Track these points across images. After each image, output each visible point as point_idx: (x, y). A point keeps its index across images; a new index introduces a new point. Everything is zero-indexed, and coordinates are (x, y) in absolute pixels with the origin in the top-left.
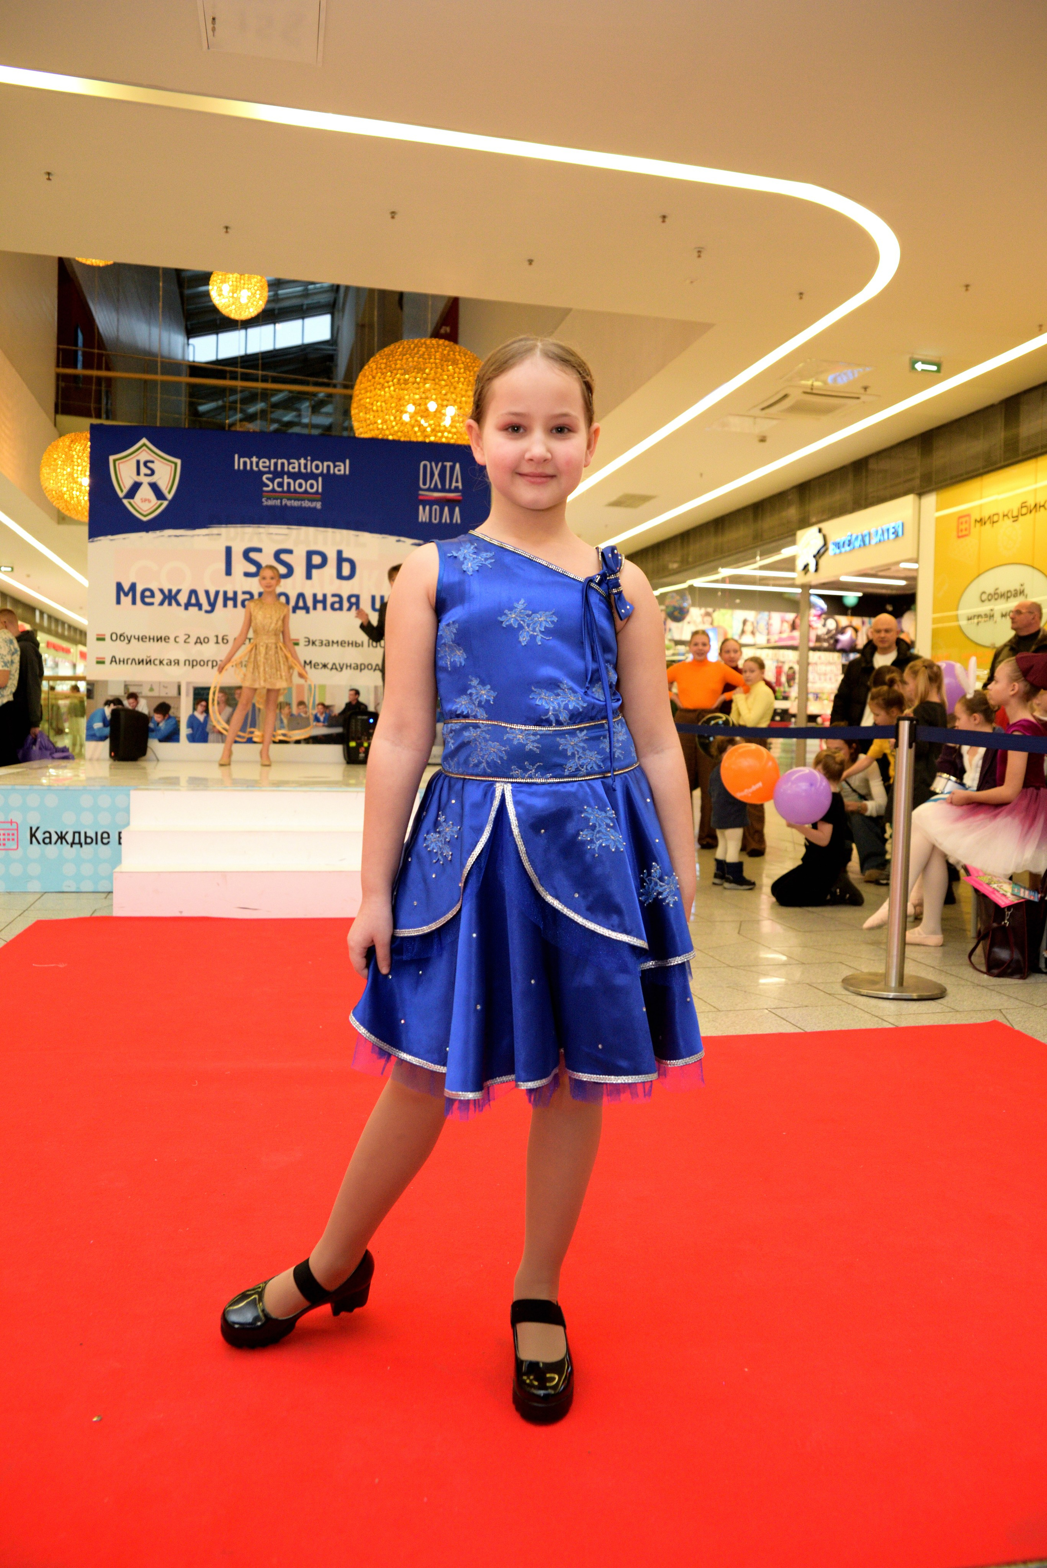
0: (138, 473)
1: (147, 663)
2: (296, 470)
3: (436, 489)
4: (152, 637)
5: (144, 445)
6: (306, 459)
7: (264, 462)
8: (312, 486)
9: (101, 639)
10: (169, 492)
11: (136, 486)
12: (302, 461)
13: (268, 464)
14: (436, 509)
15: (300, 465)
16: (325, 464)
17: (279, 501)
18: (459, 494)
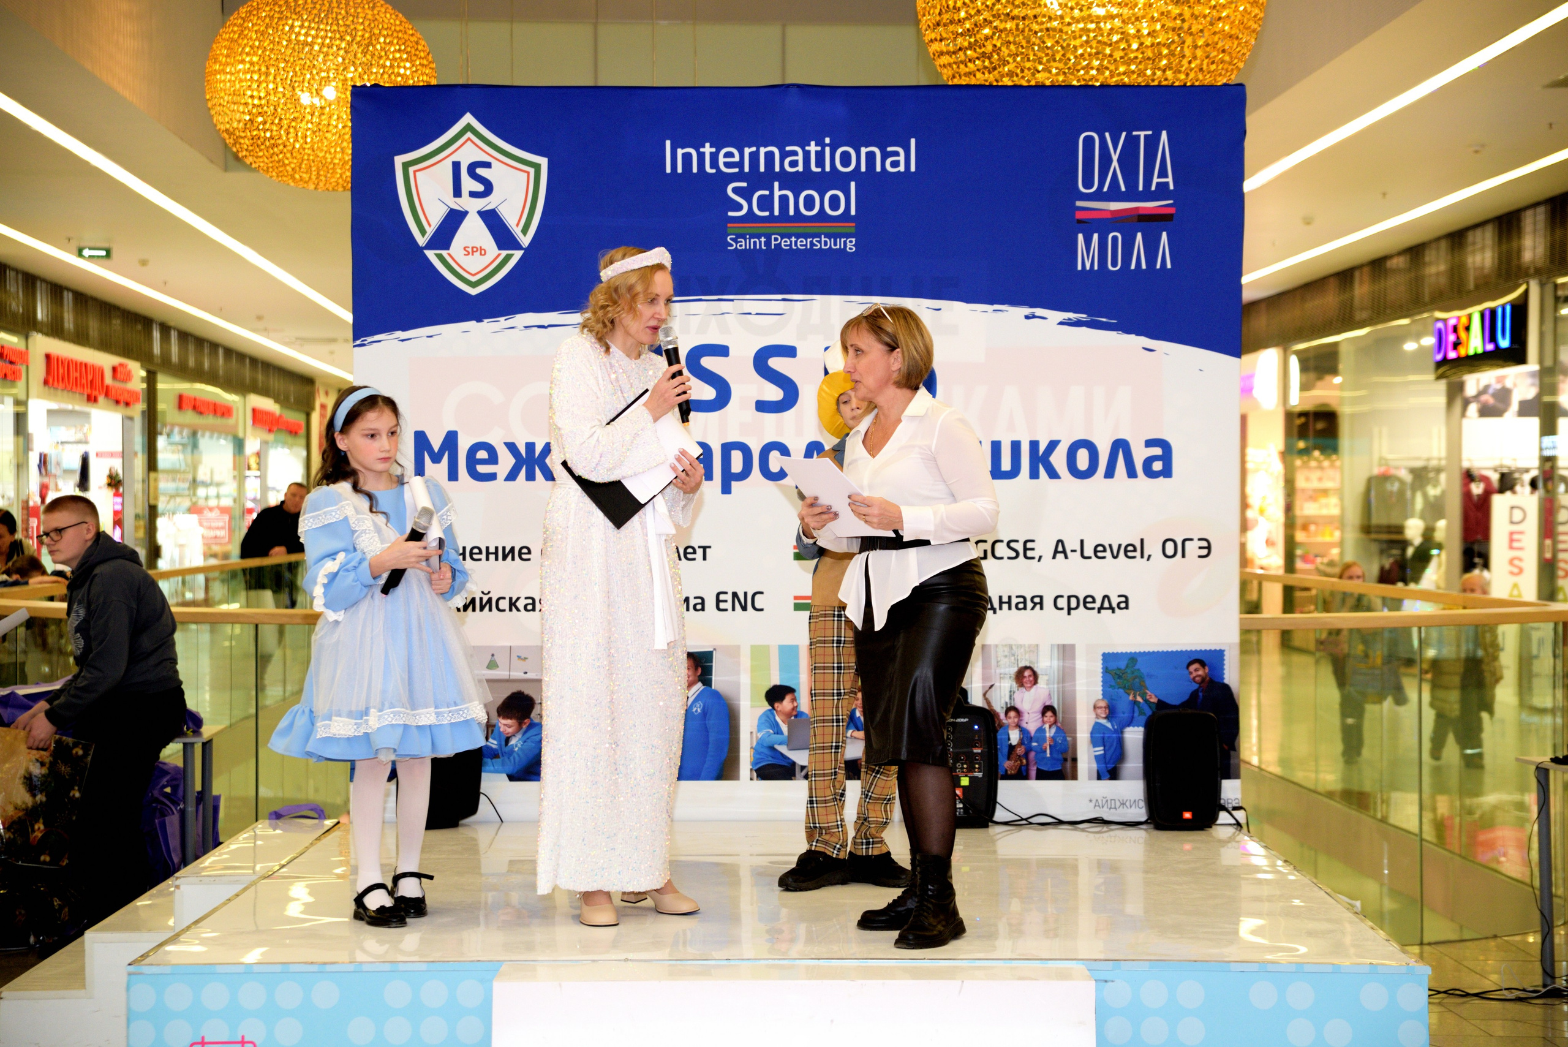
0: (457, 192)
1: (482, 608)
2: (800, 168)
3: (1114, 194)
4: (492, 550)
5: (469, 128)
6: (820, 143)
7: (729, 155)
8: (834, 203)
10: (525, 231)
11: (454, 220)
12: (813, 148)
13: (737, 159)
14: (1115, 239)
15: (807, 155)
16: (864, 150)
17: (763, 240)
18: (1171, 202)
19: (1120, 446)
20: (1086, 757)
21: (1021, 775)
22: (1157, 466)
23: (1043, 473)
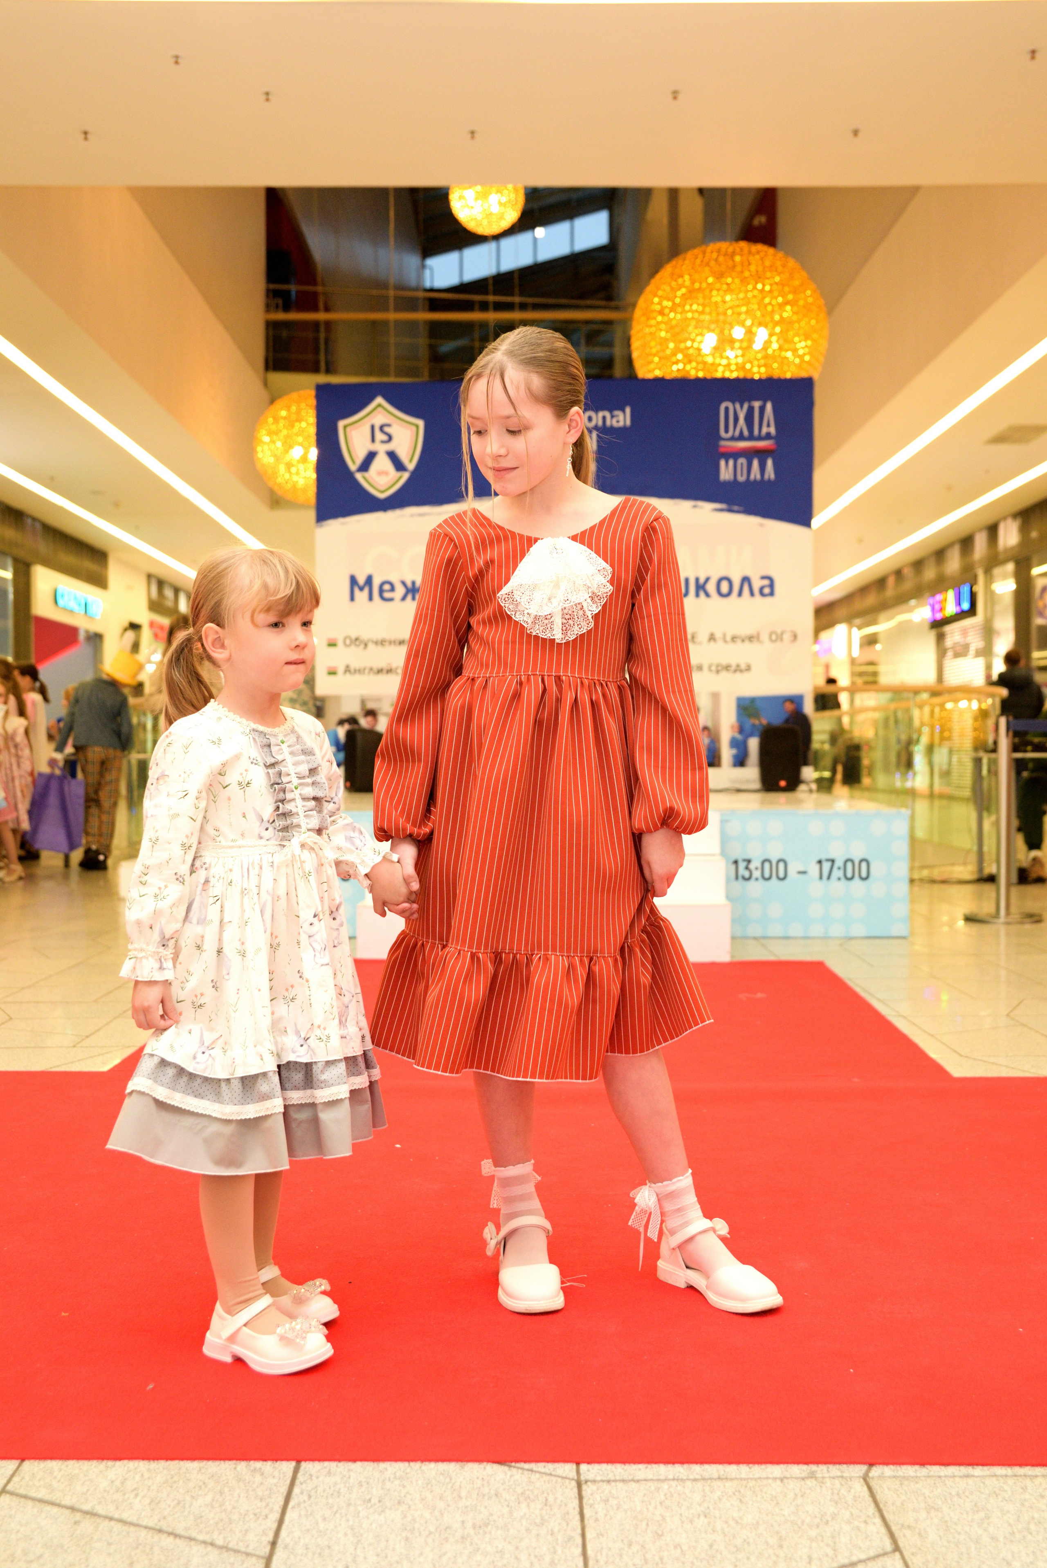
0: (373, 440)
1: (387, 672)
3: (741, 438)
4: (393, 640)
5: (379, 405)
9: (332, 644)
10: (411, 461)
11: (371, 456)
14: (742, 464)
16: (601, 414)
18: (772, 442)
19: (746, 580)
20: (727, 753)
22: (767, 591)
23: (702, 594)
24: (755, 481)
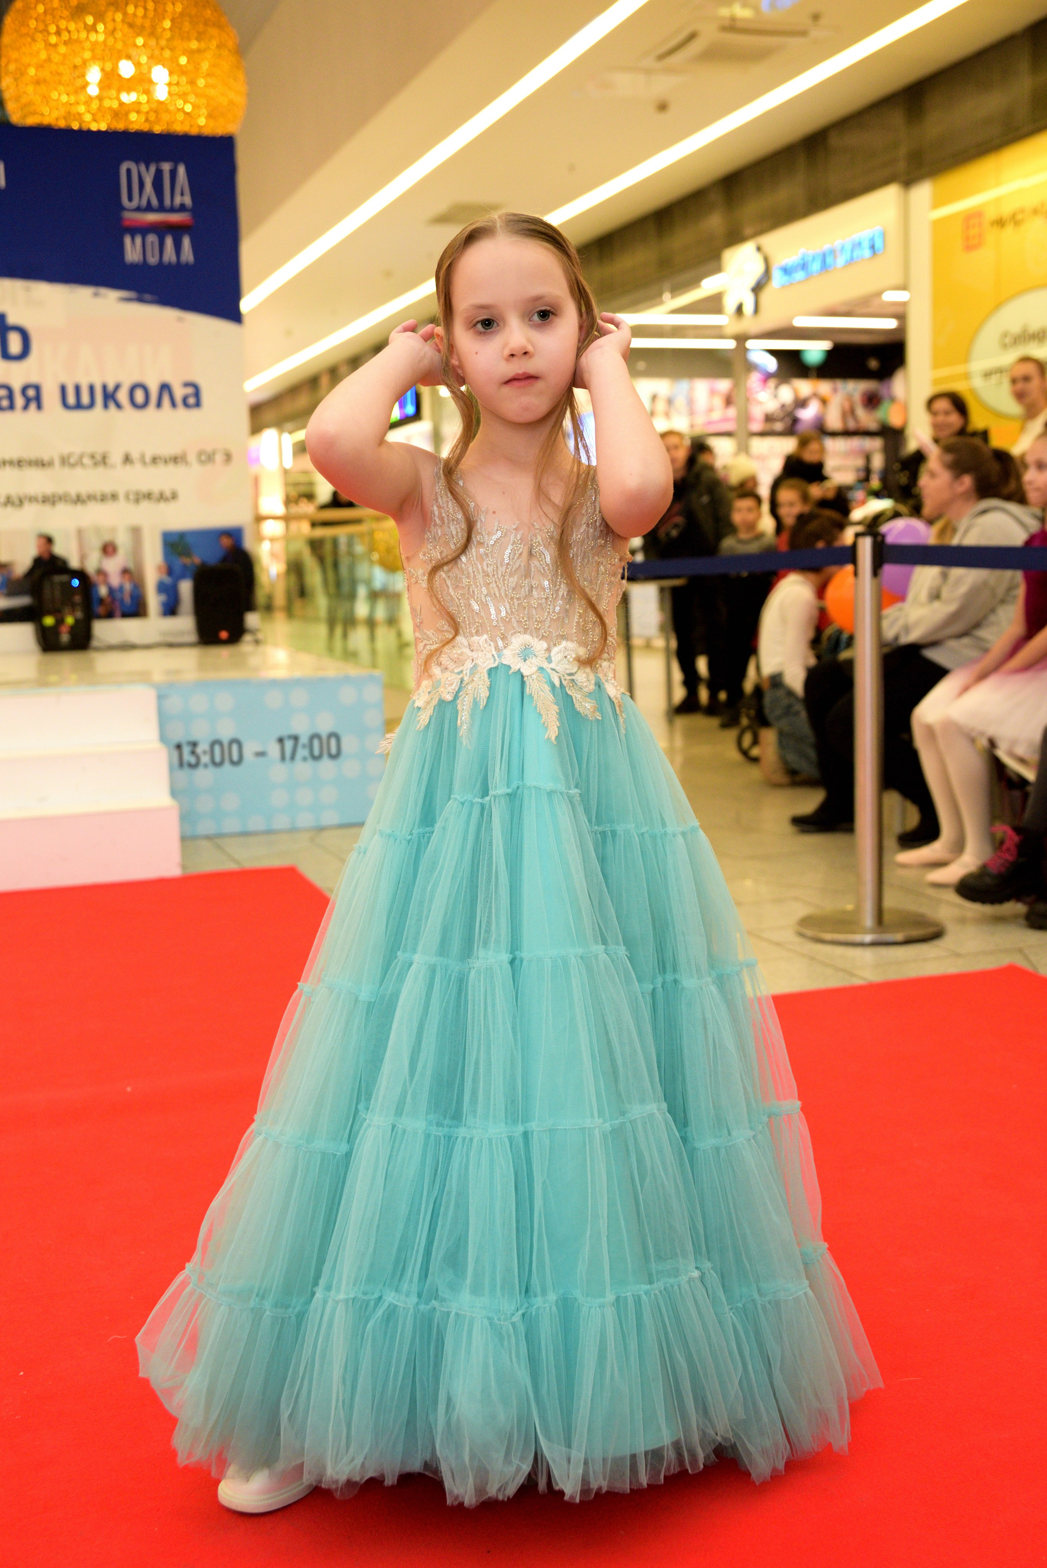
14: (152, 242)
18: (188, 215)
19: (165, 388)
21: (110, 615)
22: (192, 401)
23: (112, 405)
24: (170, 264)
